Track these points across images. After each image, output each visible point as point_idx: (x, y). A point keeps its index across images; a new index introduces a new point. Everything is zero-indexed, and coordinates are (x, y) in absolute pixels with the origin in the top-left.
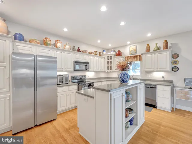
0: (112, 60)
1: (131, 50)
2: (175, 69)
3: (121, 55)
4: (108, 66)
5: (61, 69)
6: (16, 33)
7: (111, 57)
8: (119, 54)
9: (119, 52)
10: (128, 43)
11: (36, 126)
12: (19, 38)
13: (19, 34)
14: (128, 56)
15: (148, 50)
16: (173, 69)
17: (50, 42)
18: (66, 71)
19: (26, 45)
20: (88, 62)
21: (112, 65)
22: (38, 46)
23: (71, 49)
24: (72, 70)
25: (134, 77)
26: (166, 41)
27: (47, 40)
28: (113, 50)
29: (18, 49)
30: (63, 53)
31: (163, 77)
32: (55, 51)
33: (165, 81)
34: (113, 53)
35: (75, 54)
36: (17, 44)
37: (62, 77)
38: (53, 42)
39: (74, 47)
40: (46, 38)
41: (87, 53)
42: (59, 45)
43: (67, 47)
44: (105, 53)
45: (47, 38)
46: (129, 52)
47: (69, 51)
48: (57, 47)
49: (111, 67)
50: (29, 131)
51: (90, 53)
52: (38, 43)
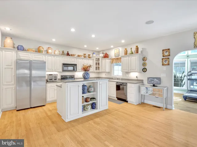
0: (100, 62)
1: (115, 52)
2: (144, 70)
3: (108, 57)
4: (96, 67)
5: (51, 70)
6: (19, 45)
7: (99, 59)
8: (106, 56)
9: (106, 54)
10: (112, 47)
11: (31, 108)
12: (20, 48)
13: (21, 46)
14: (113, 58)
15: (126, 53)
16: (143, 70)
17: (42, 50)
18: (55, 71)
19: (25, 53)
20: (76, 64)
21: (100, 66)
22: (34, 53)
23: (61, 54)
24: (61, 70)
25: (117, 77)
26: (137, 46)
27: (41, 48)
28: (102, 52)
29: (20, 56)
30: (53, 57)
31: (137, 77)
32: (46, 56)
33: (138, 80)
34: (102, 55)
35: (63, 58)
36: (19, 53)
37: (52, 76)
38: (45, 49)
39: (63, 52)
40: (39, 47)
41: (75, 56)
42: (50, 51)
43: (57, 52)
44: (94, 55)
45: (41, 47)
46: (114, 54)
47: (59, 56)
48: (48, 53)
49: (99, 67)
50: (26, 110)
51: (79, 56)
52: (34, 51)
